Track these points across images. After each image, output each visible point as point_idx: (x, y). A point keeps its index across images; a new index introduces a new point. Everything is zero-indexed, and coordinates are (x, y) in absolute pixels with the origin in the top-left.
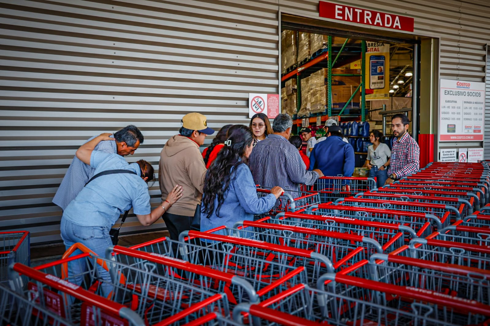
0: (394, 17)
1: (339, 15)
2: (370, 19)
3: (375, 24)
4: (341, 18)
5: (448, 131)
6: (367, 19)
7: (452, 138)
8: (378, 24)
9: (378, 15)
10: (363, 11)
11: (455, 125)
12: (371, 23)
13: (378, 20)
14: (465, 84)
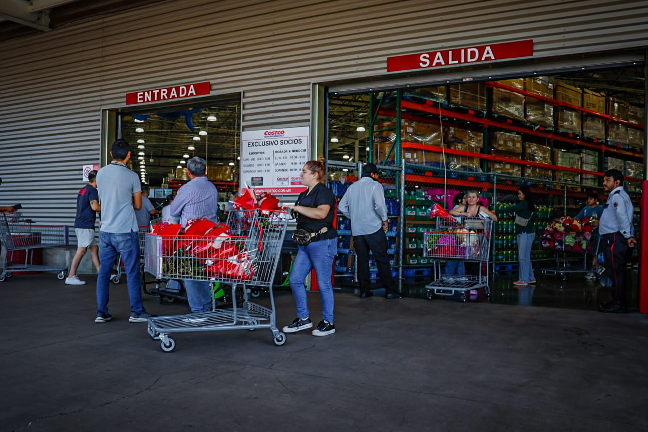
0: (188, 87)
1: (140, 99)
2: (166, 95)
3: (171, 97)
4: (142, 101)
5: (253, 184)
6: (164, 96)
8: (174, 97)
9: (174, 89)
10: (160, 90)
11: (262, 178)
12: (166, 98)
13: (174, 93)
14: (276, 132)
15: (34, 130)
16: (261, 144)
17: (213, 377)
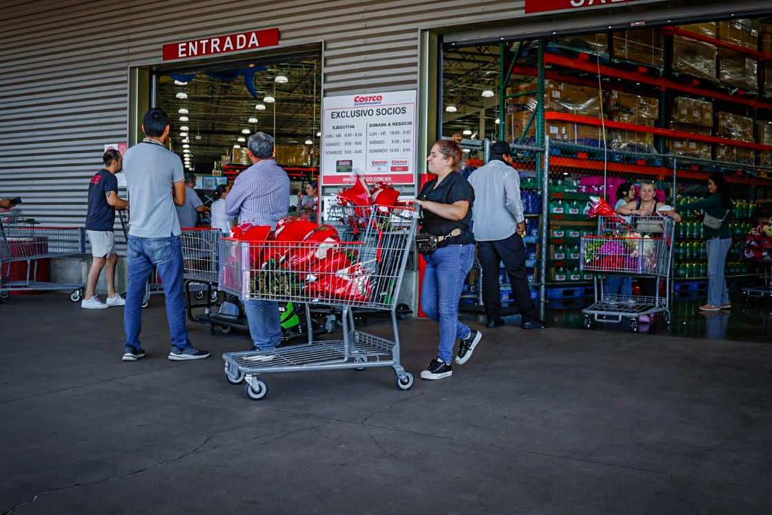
0: (248, 36)
1: (182, 53)
2: (218, 46)
3: (224, 50)
4: (185, 55)
5: (338, 171)
6: (214, 48)
7: (345, 180)
8: (228, 49)
9: (228, 39)
10: (210, 40)
11: (351, 161)
12: (218, 50)
13: (228, 44)
14: (370, 97)
15: (37, 96)
16: (349, 115)
17: (284, 436)
